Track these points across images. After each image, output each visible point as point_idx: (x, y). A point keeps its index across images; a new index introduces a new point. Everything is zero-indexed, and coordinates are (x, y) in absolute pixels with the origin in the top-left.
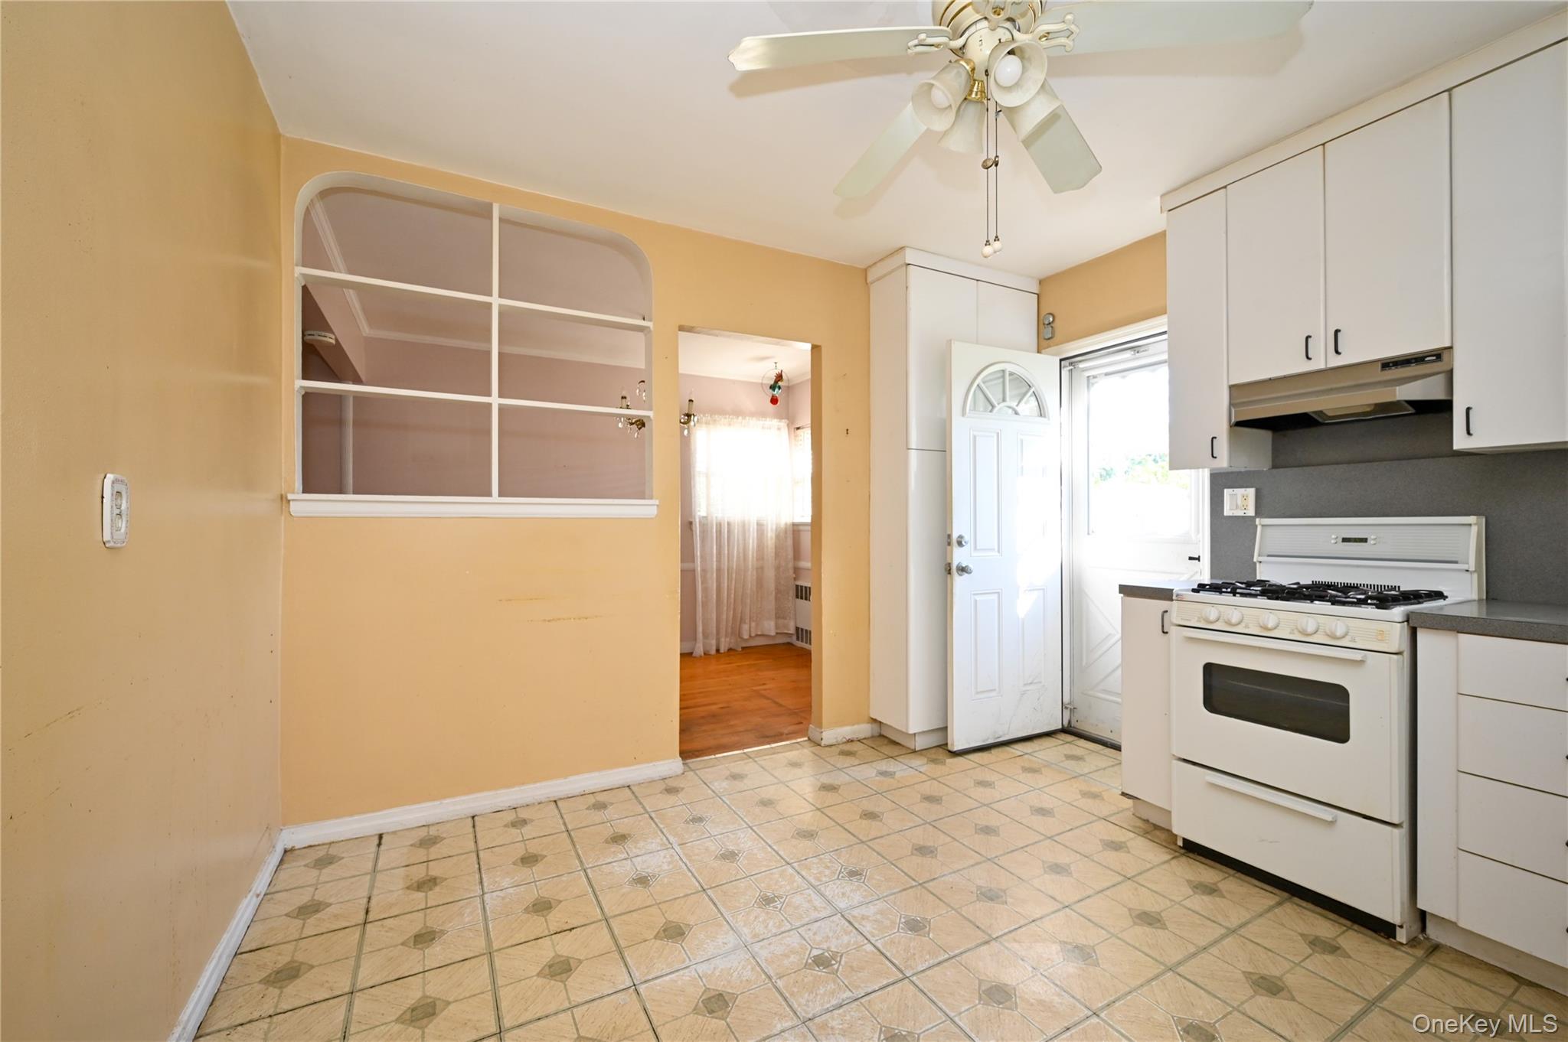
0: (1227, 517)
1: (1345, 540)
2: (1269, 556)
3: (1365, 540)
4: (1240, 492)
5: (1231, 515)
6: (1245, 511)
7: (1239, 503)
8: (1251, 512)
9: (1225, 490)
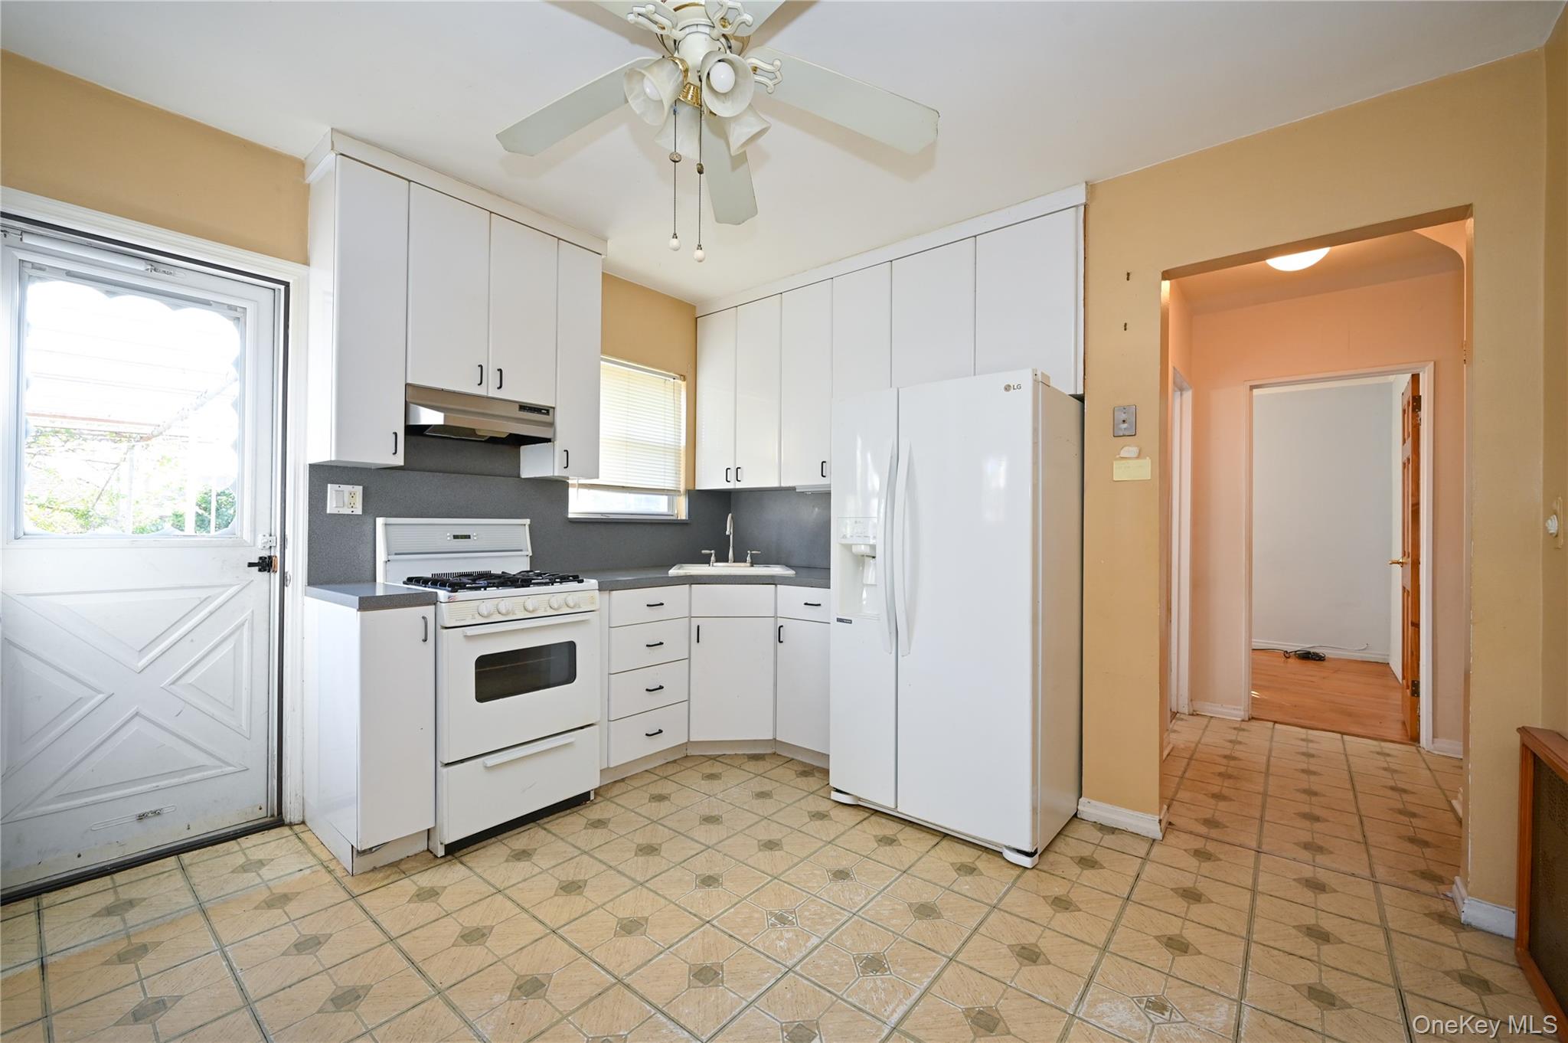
0: (329, 514)
1: (456, 537)
2: (396, 554)
3: (468, 537)
4: (347, 488)
5: (337, 512)
6: (352, 509)
7: (346, 499)
8: (359, 511)
9: (329, 485)
